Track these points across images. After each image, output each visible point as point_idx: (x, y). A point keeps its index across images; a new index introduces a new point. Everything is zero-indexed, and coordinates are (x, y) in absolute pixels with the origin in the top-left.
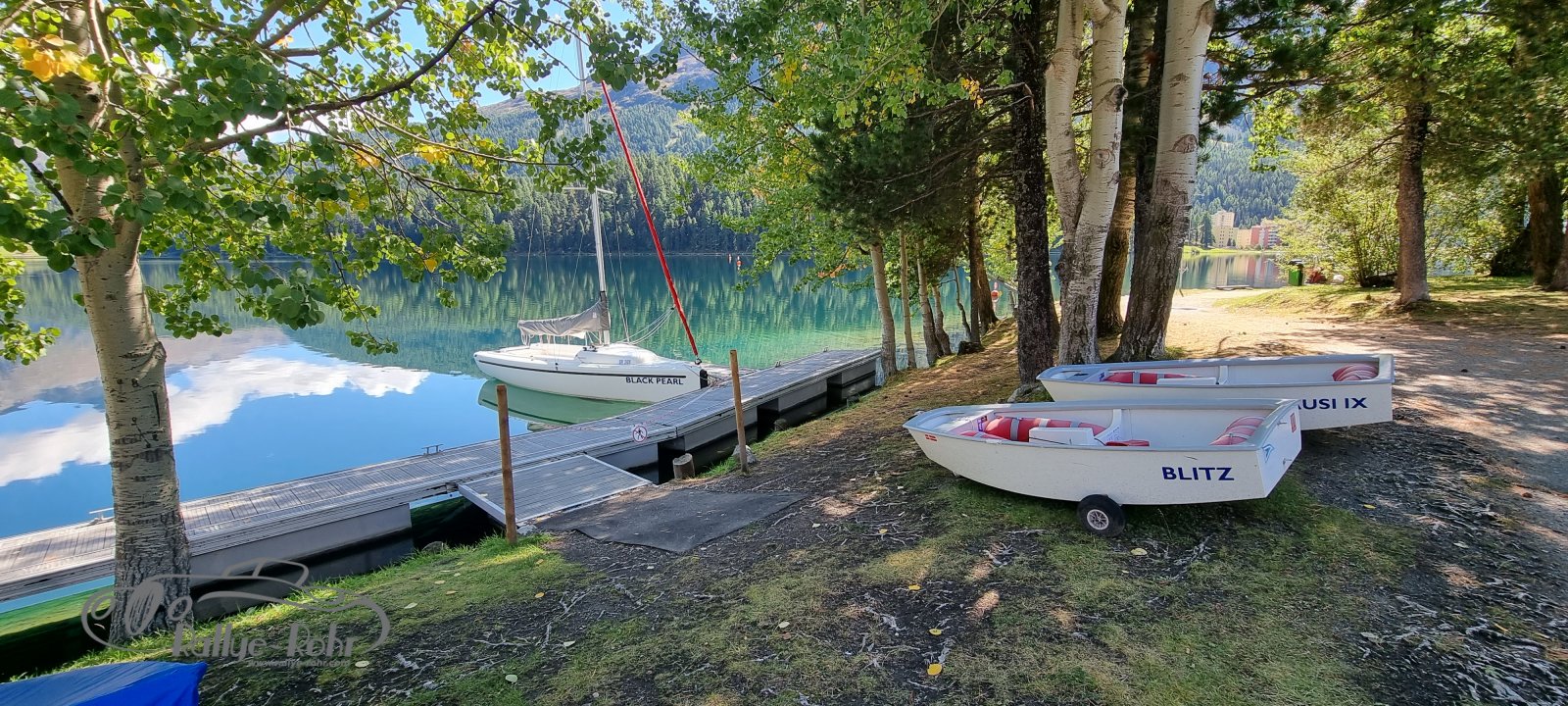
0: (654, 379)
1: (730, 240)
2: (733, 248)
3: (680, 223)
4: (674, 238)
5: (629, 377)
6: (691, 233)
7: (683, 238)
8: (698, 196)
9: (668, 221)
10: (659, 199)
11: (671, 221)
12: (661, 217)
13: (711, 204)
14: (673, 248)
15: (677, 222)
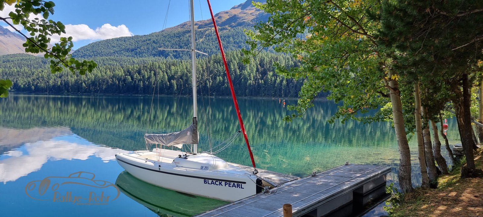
0: (223, 183)
1: (280, 91)
2: (282, 96)
3: (255, 83)
4: (252, 90)
5: (206, 180)
6: (261, 87)
7: (256, 90)
8: (264, 70)
9: (249, 81)
10: (246, 71)
11: (251, 82)
12: (246, 79)
13: (271, 73)
14: (251, 95)
15: (254, 82)
